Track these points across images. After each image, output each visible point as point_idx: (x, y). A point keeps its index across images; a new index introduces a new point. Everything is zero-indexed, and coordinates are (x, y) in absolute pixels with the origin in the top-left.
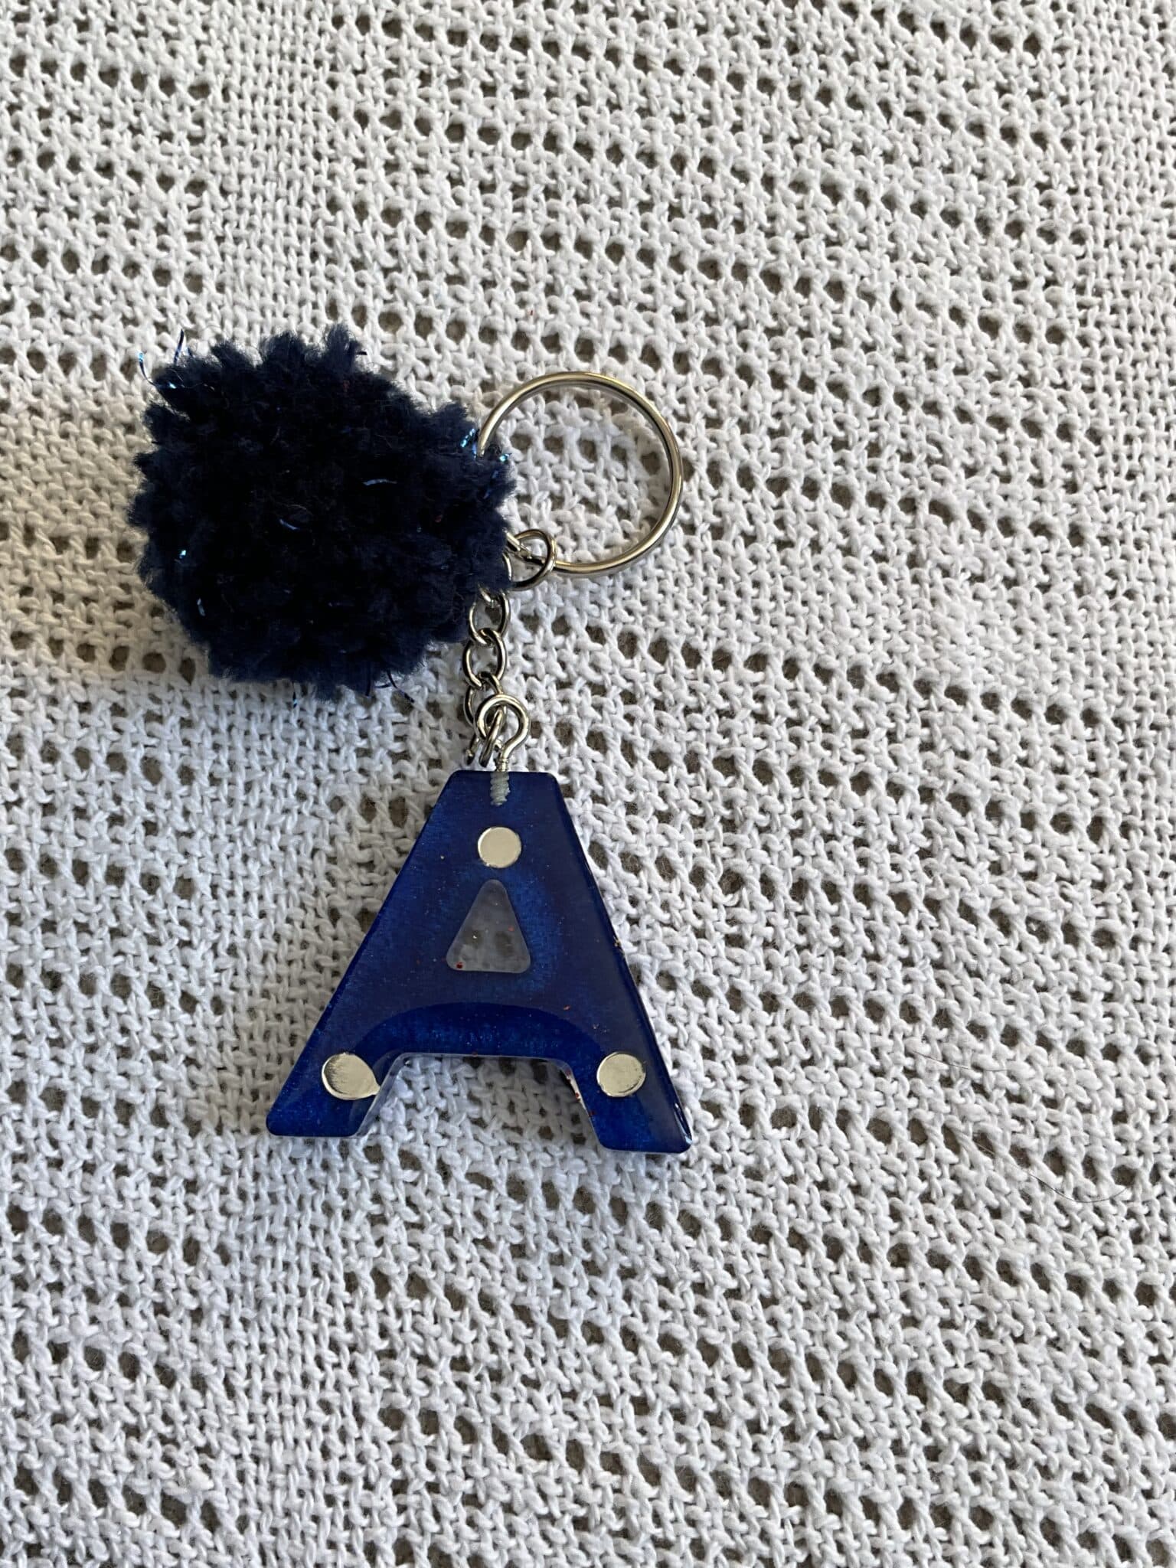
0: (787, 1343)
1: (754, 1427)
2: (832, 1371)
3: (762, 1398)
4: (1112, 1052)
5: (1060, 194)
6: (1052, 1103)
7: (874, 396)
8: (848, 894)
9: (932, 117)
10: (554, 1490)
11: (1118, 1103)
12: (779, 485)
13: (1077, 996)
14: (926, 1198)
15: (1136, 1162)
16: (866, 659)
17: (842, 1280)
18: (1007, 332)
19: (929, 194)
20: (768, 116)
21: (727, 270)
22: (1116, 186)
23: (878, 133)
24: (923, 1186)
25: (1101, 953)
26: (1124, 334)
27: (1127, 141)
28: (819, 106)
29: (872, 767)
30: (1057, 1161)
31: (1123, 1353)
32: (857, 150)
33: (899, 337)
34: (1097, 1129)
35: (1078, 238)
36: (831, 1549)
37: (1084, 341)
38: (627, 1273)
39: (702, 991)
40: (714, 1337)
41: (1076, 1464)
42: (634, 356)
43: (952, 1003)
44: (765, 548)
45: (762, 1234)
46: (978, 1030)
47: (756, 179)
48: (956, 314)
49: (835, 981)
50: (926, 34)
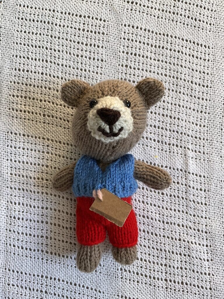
0: (166, 249)
1: (162, 258)
2: (171, 252)
3: (163, 255)
4: (206, 218)
5: (208, 107)
6: (199, 224)
7: (181, 133)
8: (176, 197)
9: (193, 96)
10: (139, 263)
11: (206, 224)
12: (169, 144)
13: (202, 211)
14: (183, 233)
15: (207, 231)
16: (179, 167)
17: (173, 242)
18: (198, 126)
19: (191, 107)
20: (172, 95)
21: (165, 116)
22: (215, 107)
23: (186, 98)
24: (183, 232)
25: (205, 206)
26: (212, 126)
27: (217, 100)
28: (179, 94)
29: (179, 181)
30: (198, 230)
31: (204, 252)
32: (183, 100)
33: (185, 126)
34: (203, 227)
35: (209, 113)
36: (169, 271)
37: (207, 127)
38: (149, 240)
39: (159, 207)
40: (158, 248)
41: (197, 264)
42: (153, 126)
43: (188, 211)
44: (168, 153)
45: (164, 236)
46: (191, 215)
47: (170, 103)
48: (193, 123)
49: (174, 207)
50: (194, 84)
